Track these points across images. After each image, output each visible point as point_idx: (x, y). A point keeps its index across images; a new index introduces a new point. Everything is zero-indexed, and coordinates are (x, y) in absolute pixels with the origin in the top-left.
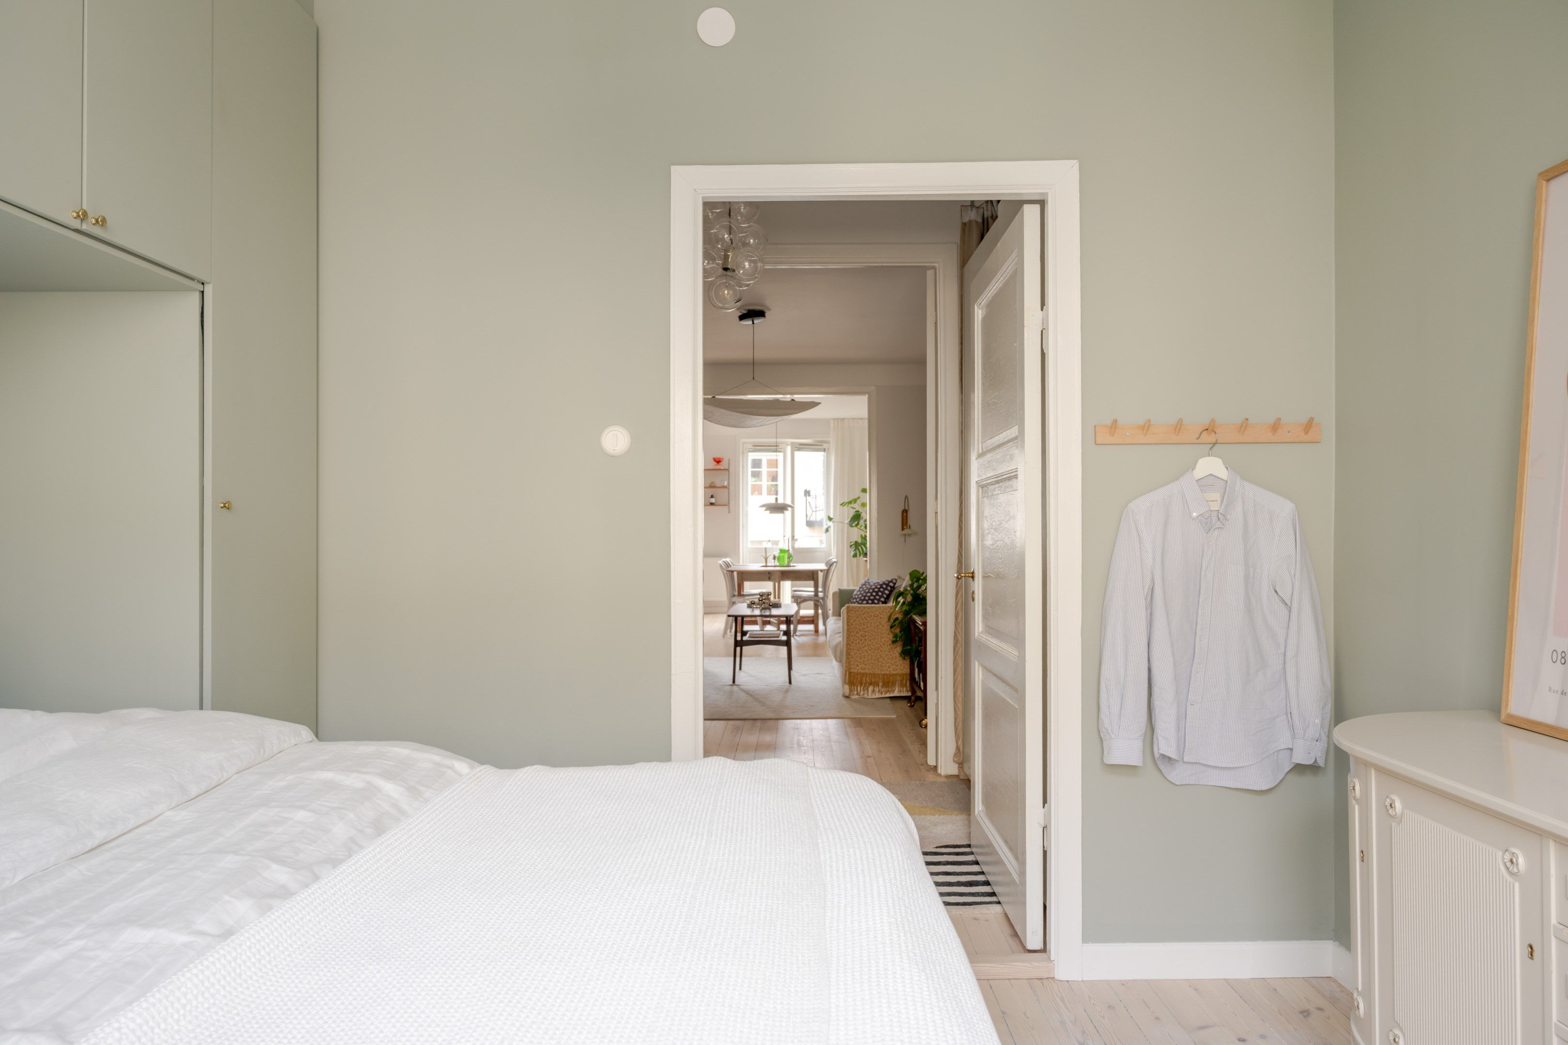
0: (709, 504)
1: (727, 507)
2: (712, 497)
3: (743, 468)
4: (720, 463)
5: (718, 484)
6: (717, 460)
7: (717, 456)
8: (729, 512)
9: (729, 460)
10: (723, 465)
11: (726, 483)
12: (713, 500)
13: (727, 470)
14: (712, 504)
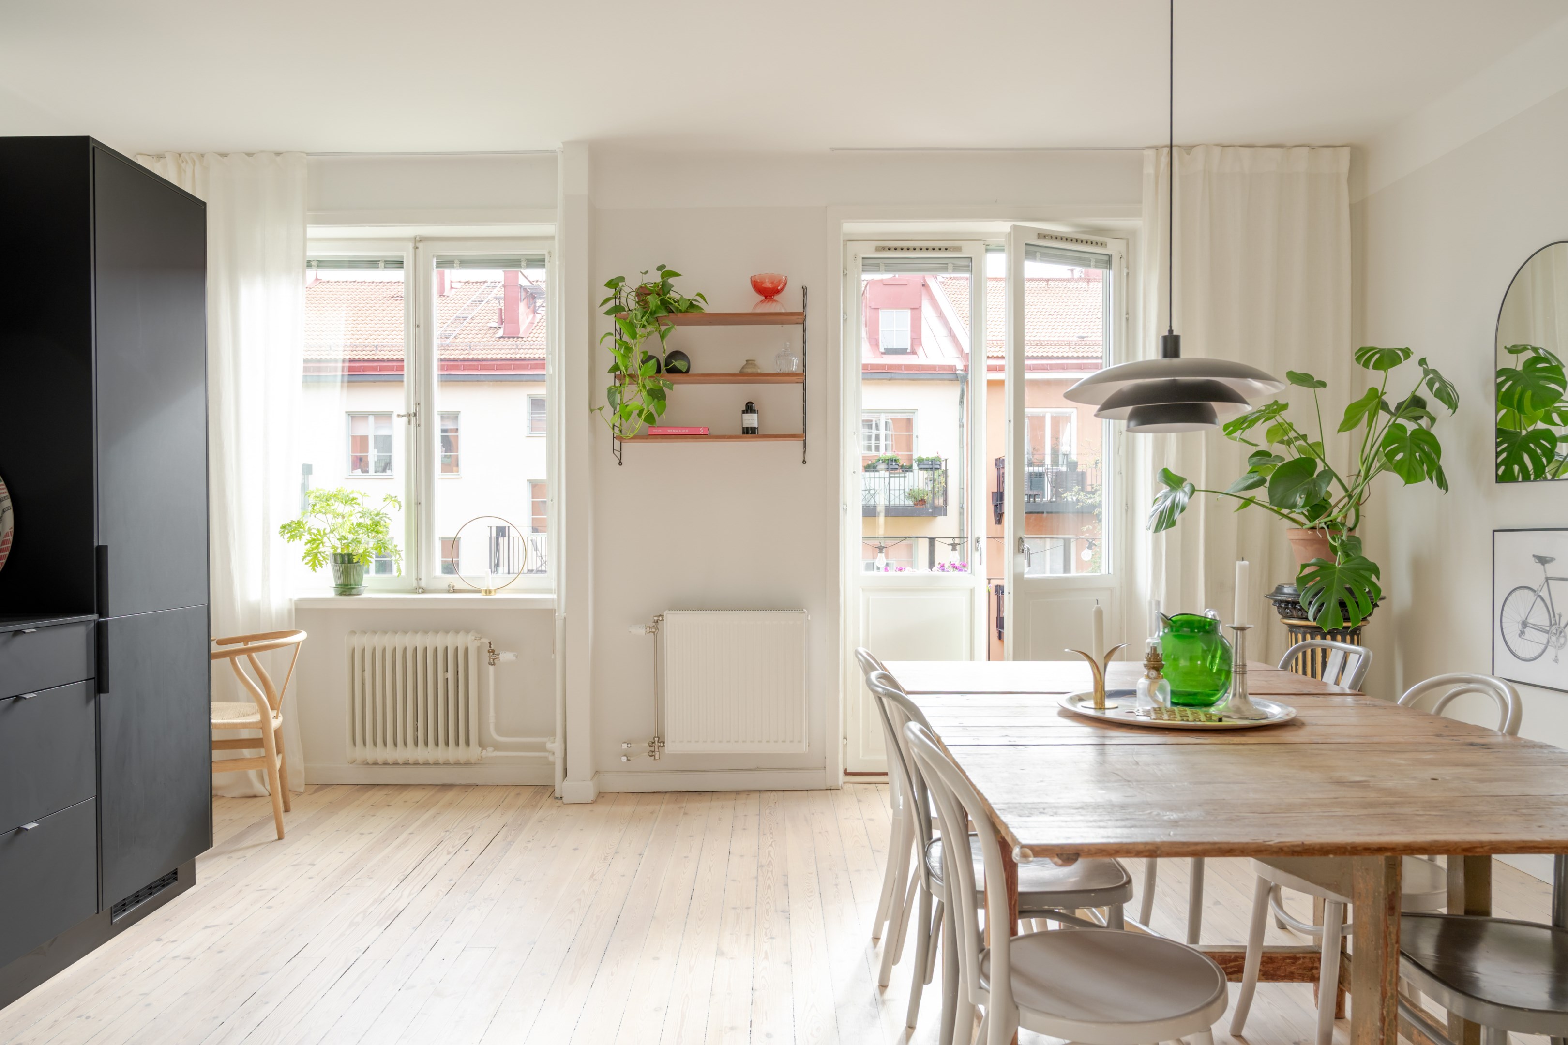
0: (740, 432)
1: (798, 444)
2: (749, 408)
3: (845, 320)
4: (776, 297)
5: (766, 365)
6: (768, 285)
7: (768, 270)
8: (804, 462)
9: (804, 290)
10: (788, 301)
11: (795, 365)
12: (751, 420)
13: (800, 318)
14: (749, 432)
